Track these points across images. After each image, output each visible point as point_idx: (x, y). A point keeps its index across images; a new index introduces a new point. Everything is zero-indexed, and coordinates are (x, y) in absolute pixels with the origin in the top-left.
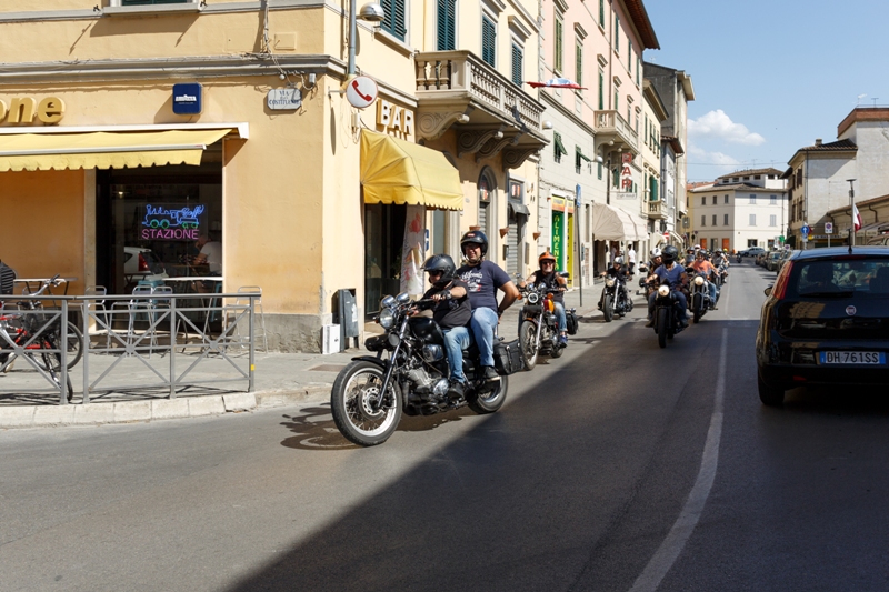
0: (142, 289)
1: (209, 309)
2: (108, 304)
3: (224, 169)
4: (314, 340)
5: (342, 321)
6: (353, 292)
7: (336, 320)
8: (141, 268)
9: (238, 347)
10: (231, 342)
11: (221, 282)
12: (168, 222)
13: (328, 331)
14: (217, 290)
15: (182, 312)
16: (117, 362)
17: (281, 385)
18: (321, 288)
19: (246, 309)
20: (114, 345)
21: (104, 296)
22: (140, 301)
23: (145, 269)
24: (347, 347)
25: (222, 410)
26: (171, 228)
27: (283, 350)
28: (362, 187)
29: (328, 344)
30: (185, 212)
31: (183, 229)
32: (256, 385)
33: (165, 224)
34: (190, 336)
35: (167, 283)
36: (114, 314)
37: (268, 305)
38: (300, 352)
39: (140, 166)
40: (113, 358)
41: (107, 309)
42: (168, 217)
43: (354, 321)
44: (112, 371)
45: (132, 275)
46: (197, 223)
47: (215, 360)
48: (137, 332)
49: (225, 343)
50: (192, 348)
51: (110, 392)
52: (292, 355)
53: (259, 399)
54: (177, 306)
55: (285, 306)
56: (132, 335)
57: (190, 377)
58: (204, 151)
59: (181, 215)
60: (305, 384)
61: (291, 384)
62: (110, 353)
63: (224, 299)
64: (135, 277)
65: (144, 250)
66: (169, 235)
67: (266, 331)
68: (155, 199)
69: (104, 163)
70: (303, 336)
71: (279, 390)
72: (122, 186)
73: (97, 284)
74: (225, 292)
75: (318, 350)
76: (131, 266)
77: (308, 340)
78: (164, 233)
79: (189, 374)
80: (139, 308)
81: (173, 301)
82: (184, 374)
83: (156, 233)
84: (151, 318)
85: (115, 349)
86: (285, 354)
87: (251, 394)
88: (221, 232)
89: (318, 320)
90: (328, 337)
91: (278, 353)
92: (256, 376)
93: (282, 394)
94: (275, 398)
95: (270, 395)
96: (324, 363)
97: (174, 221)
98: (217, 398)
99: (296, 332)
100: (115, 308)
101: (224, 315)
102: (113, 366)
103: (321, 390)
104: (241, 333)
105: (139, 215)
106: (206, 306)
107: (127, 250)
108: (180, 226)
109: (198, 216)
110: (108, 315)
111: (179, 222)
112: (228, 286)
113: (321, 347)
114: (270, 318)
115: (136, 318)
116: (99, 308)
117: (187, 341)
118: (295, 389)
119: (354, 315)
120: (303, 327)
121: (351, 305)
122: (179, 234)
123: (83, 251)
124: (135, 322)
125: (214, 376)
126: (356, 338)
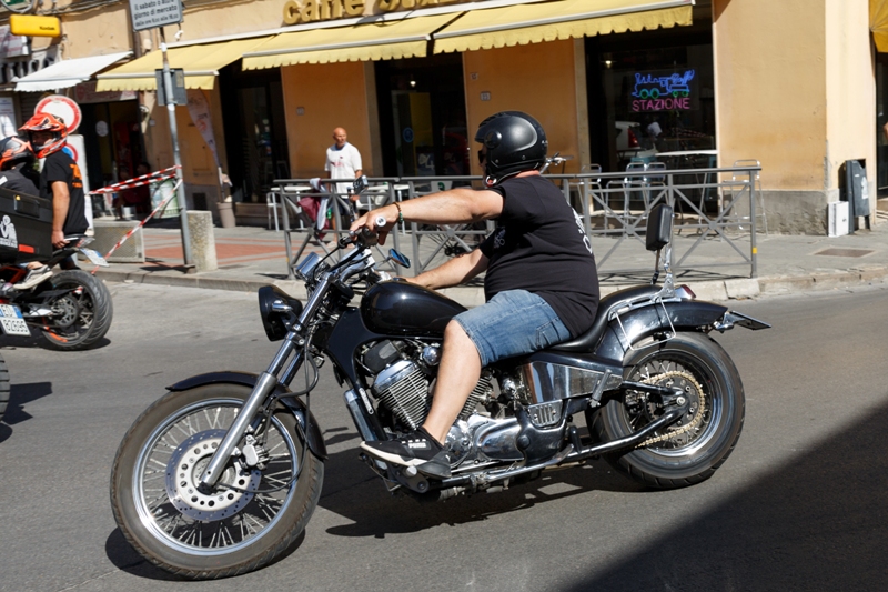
0: (636, 166)
1: (704, 186)
2: (604, 183)
3: (715, 25)
4: (819, 220)
5: (850, 197)
6: (862, 162)
7: (843, 197)
8: (631, 144)
9: (735, 228)
10: (728, 223)
11: (715, 156)
12: (657, 90)
13: (835, 209)
14: (711, 164)
15: (680, 190)
16: (617, 244)
17: (786, 271)
18: (826, 159)
19: (746, 185)
20: (611, 226)
21: (599, 174)
22: (634, 179)
23: (636, 145)
24: (856, 228)
25: (724, 297)
26: (661, 97)
27: (784, 231)
28: (871, 34)
29: (835, 224)
30: (675, 78)
31: (673, 98)
32: (759, 270)
33: (655, 94)
34: (686, 216)
35: (660, 159)
36: (610, 193)
37: (767, 182)
38: (803, 234)
39: (628, 30)
40: (612, 241)
41: (604, 187)
42: (657, 86)
43: (864, 197)
44: (613, 254)
45: (624, 151)
46: (688, 90)
47: (713, 243)
48: (633, 212)
49: (722, 224)
50: (688, 229)
51: (612, 275)
52: (794, 237)
53: (762, 286)
54: (675, 183)
55: (785, 182)
56: (628, 216)
57: (691, 261)
58: (694, 7)
59: (670, 82)
60: (812, 270)
61: (796, 270)
62: (609, 234)
63: (719, 174)
64: (627, 154)
65: (633, 124)
66: (660, 105)
67: (766, 210)
68: (642, 67)
69: (592, 29)
70: (806, 216)
71: (784, 277)
72: (609, 54)
73: (592, 162)
74: (719, 166)
75: (824, 232)
76: (622, 141)
77: (812, 220)
78: (654, 103)
79: (689, 257)
80: (633, 186)
81: (670, 178)
82: (684, 257)
83: (646, 104)
84: (646, 197)
85: (613, 229)
86: (787, 236)
87: (754, 280)
88: (712, 100)
89: (823, 197)
90: (835, 216)
91: (779, 236)
92: (759, 261)
93: (787, 281)
94: (779, 285)
95: (774, 282)
96: (832, 247)
97: (663, 90)
98: (719, 284)
99: (798, 212)
100: (611, 186)
101: (720, 193)
102: (614, 247)
103: (830, 277)
104: (740, 213)
105: (627, 85)
106: (702, 183)
107: (619, 125)
108: (671, 96)
109: (688, 83)
110: (604, 194)
111: (669, 91)
112: (722, 160)
113: (826, 228)
114: (769, 195)
115: (631, 198)
116: (595, 187)
117: (682, 222)
118: (801, 275)
119: (864, 190)
120: (805, 205)
121: (861, 178)
122: (669, 103)
123: (576, 127)
124: (631, 202)
125: (712, 260)
126: (867, 218)
